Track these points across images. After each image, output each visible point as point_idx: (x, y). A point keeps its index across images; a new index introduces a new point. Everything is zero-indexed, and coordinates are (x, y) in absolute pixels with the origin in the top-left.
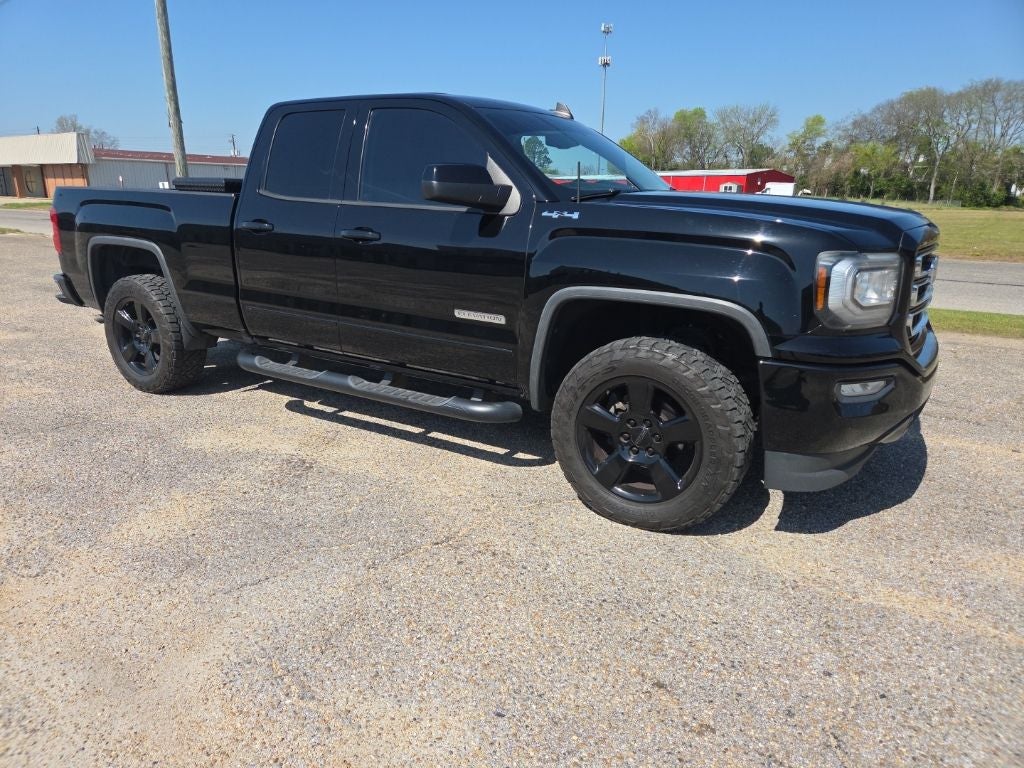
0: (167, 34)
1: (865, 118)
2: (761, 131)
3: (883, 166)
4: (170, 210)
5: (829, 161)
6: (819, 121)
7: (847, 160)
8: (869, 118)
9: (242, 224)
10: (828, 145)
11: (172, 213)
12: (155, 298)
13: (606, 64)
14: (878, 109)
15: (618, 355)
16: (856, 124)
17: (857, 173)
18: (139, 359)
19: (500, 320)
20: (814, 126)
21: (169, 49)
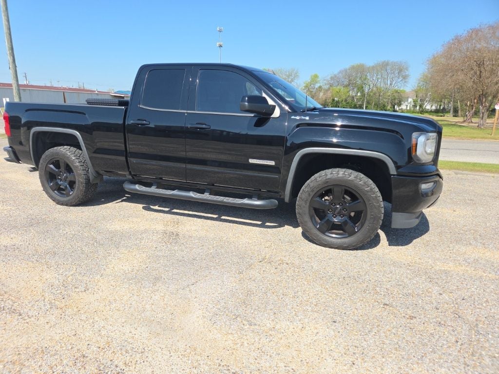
0: (8, 21)
1: (335, 76)
2: (292, 80)
3: (344, 97)
4: (85, 114)
5: (321, 94)
6: (316, 76)
7: (329, 94)
8: (337, 76)
9: (130, 121)
10: (320, 87)
11: (87, 116)
12: (73, 158)
13: (221, 46)
14: (340, 72)
15: (329, 176)
16: (332, 78)
17: (333, 100)
18: (59, 189)
19: (272, 163)
20: (315, 78)
21: (9, 29)
